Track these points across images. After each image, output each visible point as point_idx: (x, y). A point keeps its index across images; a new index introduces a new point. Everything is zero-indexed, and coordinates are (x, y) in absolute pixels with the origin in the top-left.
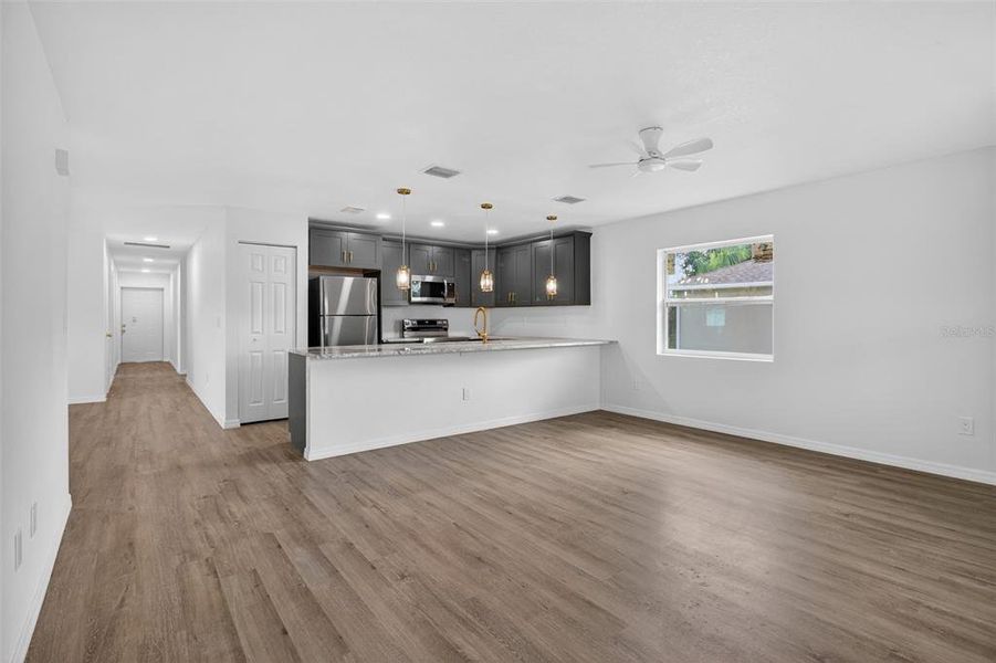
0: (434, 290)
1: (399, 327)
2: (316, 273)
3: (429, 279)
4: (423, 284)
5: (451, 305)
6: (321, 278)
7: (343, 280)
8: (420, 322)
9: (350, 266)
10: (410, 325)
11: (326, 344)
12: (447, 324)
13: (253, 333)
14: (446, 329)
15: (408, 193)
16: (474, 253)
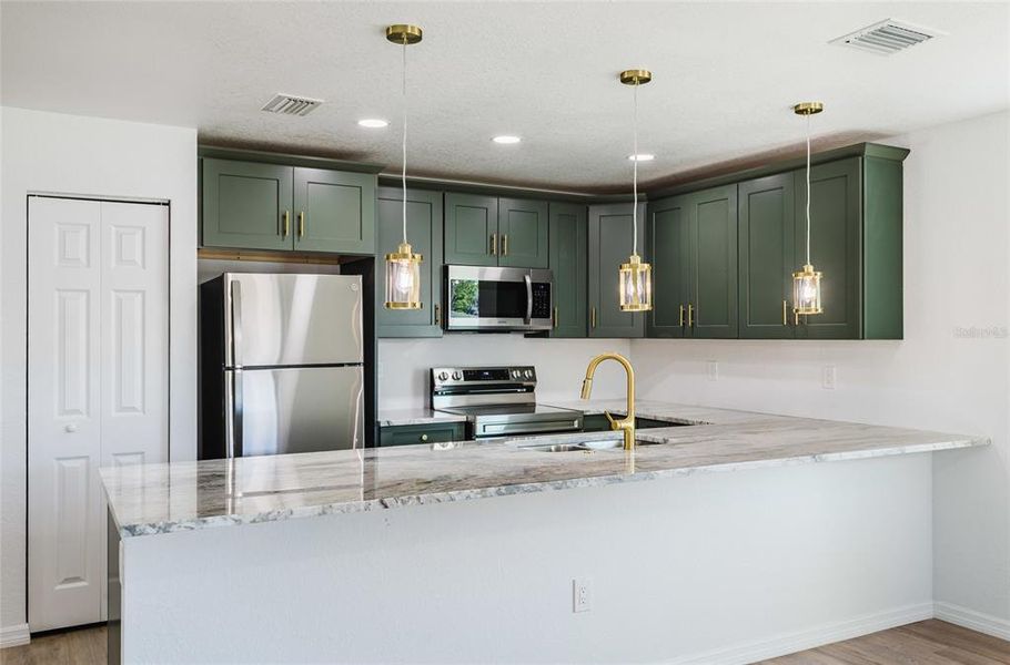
0: (504, 301)
1: (422, 386)
2: (216, 264)
3: (494, 274)
4: (483, 285)
5: (543, 334)
6: (230, 277)
7: (294, 281)
8: (469, 374)
9: (300, 247)
10: (450, 382)
11: (239, 453)
12: (533, 379)
13: (64, 412)
14: (530, 389)
15: (415, 39)
16: (595, 214)
